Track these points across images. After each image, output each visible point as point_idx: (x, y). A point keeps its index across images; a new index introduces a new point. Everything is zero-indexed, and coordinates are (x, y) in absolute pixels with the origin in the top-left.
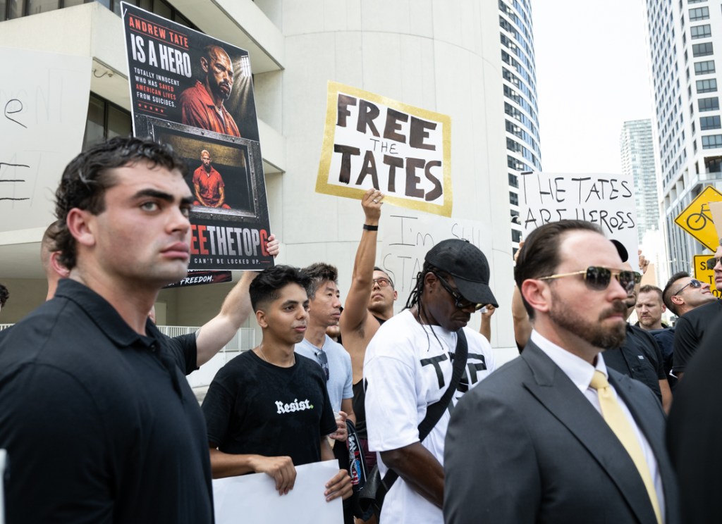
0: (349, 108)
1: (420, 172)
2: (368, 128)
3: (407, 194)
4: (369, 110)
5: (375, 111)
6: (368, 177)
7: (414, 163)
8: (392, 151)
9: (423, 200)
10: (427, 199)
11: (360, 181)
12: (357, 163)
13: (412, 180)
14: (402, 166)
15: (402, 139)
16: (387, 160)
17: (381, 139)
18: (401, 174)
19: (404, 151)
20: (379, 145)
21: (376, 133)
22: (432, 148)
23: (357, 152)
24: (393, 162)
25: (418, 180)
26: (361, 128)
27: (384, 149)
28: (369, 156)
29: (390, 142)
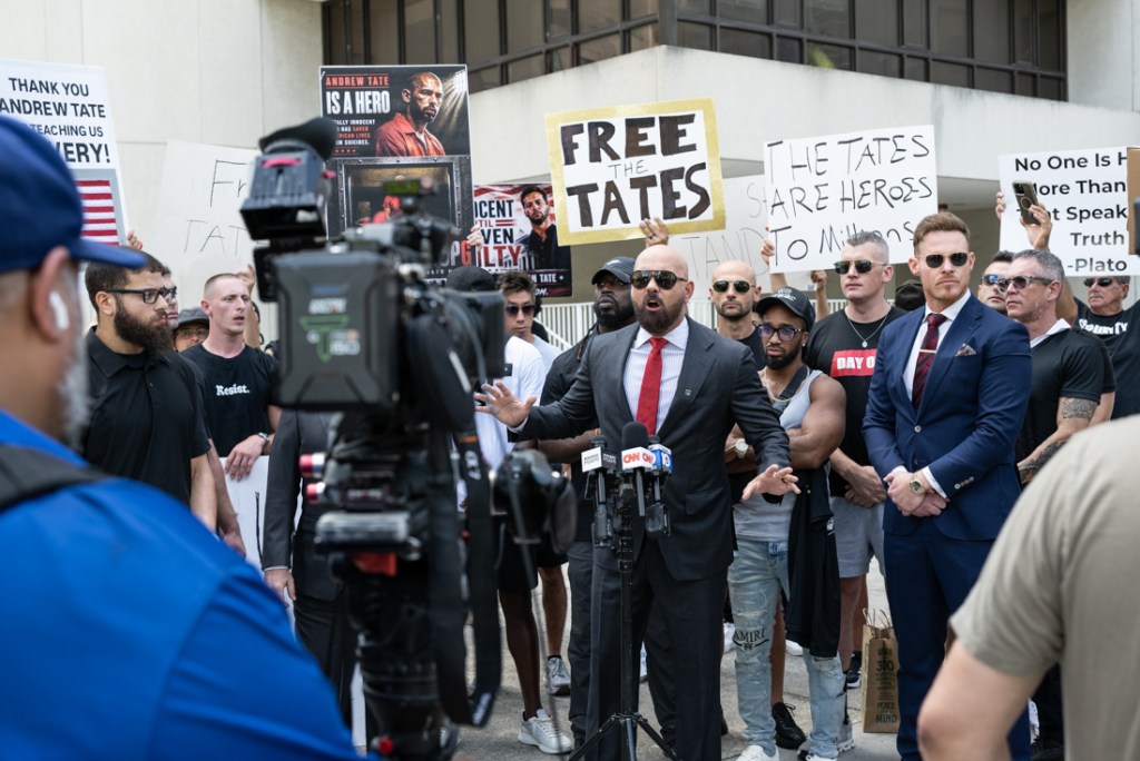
0: (576, 138)
1: (679, 185)
2: (603, 153)
4: (601, 131)
5: (609, 129)
6: (614, 213)
7: (669, 176)
8: (639, 170)
9: (686, 219)
10: (690, 218)
11: (604, 221)
12: (597, 201)
13: (670, 196)
14: (654, 184)
15: (650, 150)
16: (635, 183)
17: (624, 161)
18: (655, 195)
19: (656, 164)
20: (621, 169)
21: (614, 156)
22: (691, 148)
23: (594, 188)
24: (642, 184)
25: (677, 196)
26: (595, 157)
27: (629, 171)
28: (611, 187)
29: (634, 160)
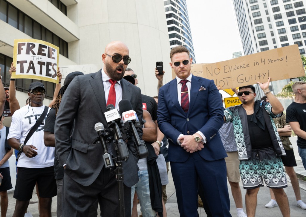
0: (22, 47)
1: (51, 67)
2: (30, 52)
3: (46, 75)
4: (31, 46)
5: (34, 46)
6: (31, 70)
7: (49, 64)
8: (41, 59)
9: (51, 78)
10: (53, 78)
11: (28, 72)
12: (26, 66)
13: (48, 70)
14: (45, 65)
15: (45, 55)
16: (39, 63)
17: (37, 55)
18: (44, 68)
19: (45, 59)
20: (35, 58)
21: (34, 54)
22: (54, 58)
23: (26, 62)
24: (41, 64)
25: (50, 70)
26: (28, 53)
27: (38, 59)
28: (31, 62)
29: (40, 56)
